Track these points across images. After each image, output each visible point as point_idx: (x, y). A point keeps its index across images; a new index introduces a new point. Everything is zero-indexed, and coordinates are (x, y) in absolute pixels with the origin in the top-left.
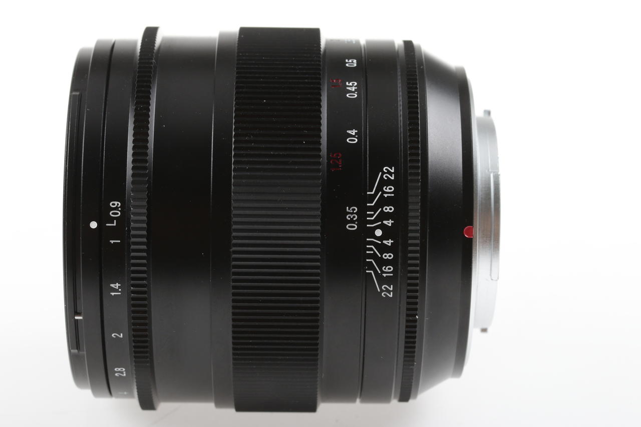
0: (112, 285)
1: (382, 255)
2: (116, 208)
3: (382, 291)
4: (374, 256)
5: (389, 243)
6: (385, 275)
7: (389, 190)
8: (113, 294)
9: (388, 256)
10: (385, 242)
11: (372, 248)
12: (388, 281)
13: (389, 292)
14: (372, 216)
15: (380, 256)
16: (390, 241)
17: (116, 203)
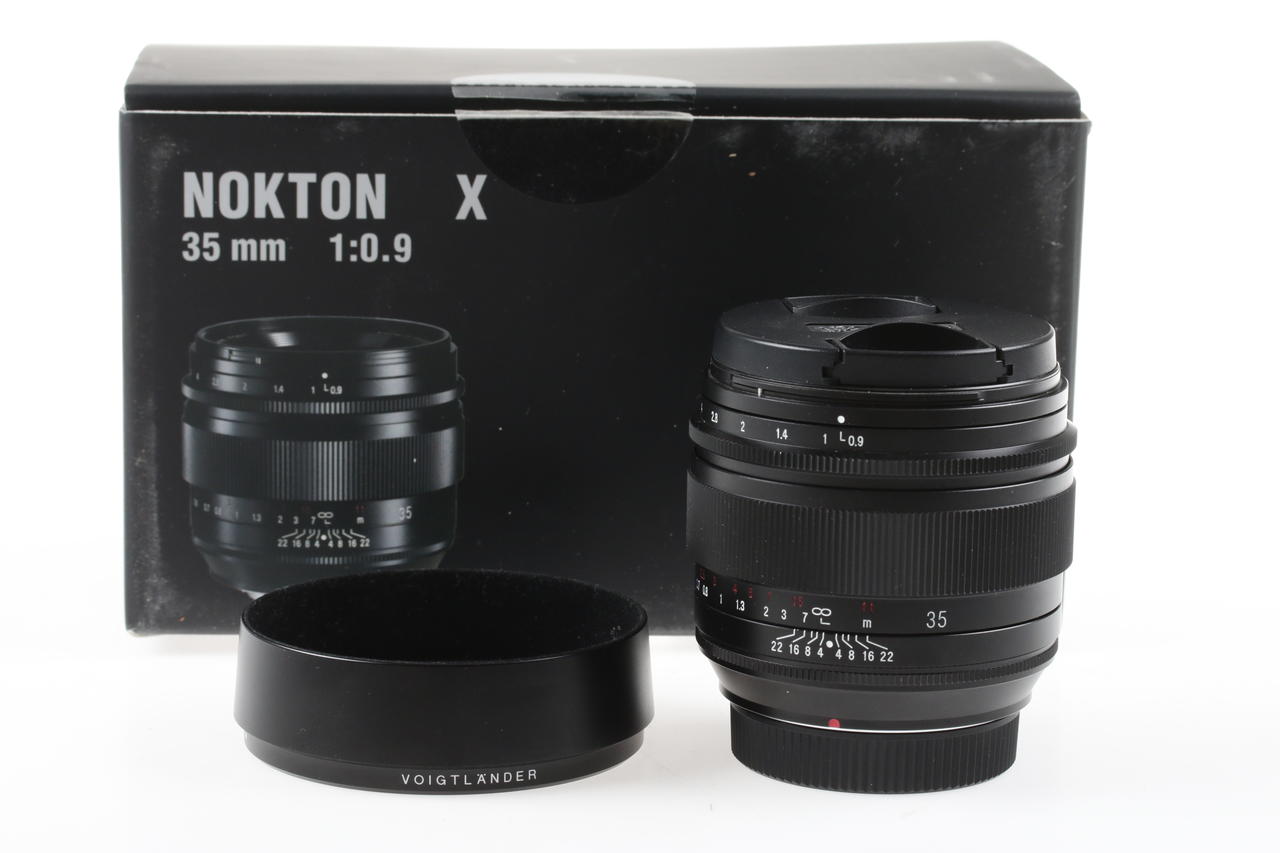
0: (785, 431)
2: (856, 442)
3: (777, 641)
5: (820, 653)
7: (871, 656)
8: (778, 430)
12: (786, 648)
13: (777, 647)
14: (846, 639)
16: (822, 655)
17: (862, 442)
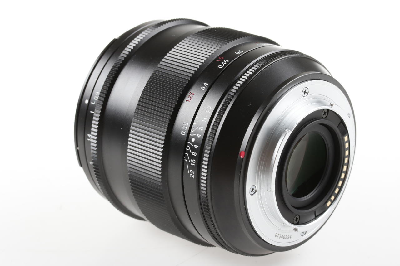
1: (192, 152)
3: (190, 173)
4: (188, 152)
6: (192, 164)
9: (194, 154)
10: (195, 146)
11: (188, 147)
13: (193, 174)
15: (191, 153)
16: (197, 146)
